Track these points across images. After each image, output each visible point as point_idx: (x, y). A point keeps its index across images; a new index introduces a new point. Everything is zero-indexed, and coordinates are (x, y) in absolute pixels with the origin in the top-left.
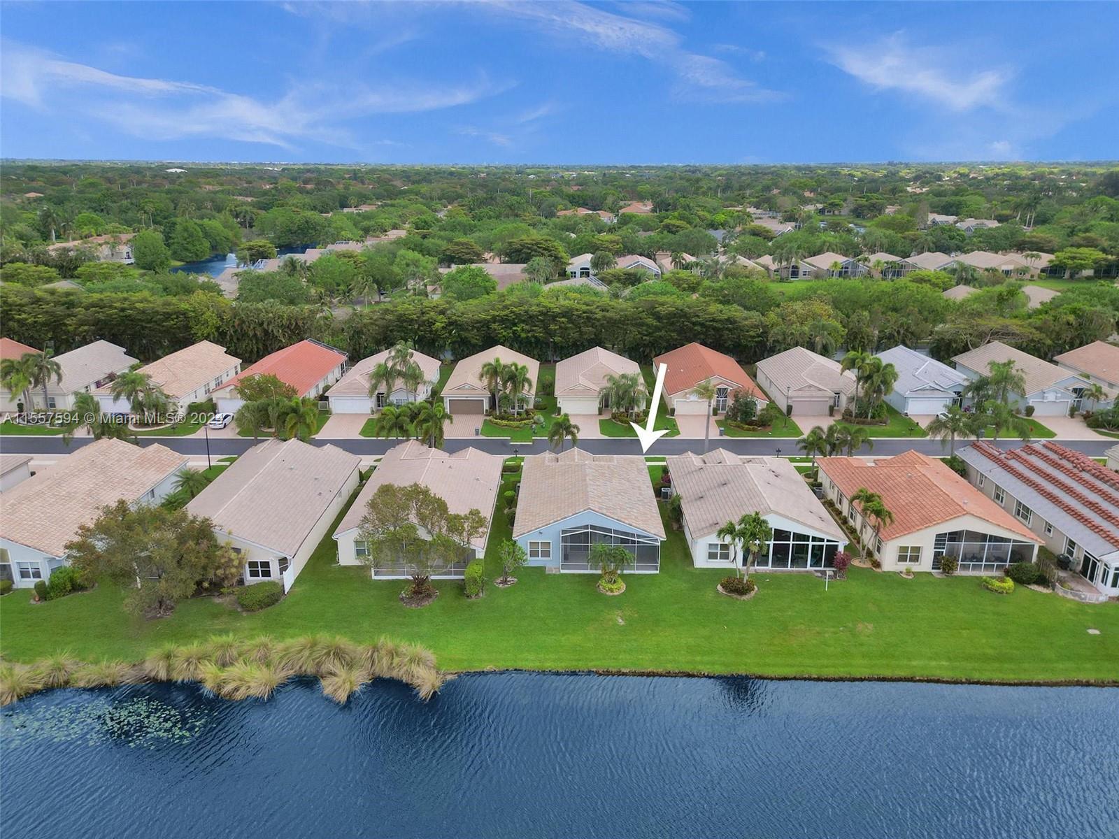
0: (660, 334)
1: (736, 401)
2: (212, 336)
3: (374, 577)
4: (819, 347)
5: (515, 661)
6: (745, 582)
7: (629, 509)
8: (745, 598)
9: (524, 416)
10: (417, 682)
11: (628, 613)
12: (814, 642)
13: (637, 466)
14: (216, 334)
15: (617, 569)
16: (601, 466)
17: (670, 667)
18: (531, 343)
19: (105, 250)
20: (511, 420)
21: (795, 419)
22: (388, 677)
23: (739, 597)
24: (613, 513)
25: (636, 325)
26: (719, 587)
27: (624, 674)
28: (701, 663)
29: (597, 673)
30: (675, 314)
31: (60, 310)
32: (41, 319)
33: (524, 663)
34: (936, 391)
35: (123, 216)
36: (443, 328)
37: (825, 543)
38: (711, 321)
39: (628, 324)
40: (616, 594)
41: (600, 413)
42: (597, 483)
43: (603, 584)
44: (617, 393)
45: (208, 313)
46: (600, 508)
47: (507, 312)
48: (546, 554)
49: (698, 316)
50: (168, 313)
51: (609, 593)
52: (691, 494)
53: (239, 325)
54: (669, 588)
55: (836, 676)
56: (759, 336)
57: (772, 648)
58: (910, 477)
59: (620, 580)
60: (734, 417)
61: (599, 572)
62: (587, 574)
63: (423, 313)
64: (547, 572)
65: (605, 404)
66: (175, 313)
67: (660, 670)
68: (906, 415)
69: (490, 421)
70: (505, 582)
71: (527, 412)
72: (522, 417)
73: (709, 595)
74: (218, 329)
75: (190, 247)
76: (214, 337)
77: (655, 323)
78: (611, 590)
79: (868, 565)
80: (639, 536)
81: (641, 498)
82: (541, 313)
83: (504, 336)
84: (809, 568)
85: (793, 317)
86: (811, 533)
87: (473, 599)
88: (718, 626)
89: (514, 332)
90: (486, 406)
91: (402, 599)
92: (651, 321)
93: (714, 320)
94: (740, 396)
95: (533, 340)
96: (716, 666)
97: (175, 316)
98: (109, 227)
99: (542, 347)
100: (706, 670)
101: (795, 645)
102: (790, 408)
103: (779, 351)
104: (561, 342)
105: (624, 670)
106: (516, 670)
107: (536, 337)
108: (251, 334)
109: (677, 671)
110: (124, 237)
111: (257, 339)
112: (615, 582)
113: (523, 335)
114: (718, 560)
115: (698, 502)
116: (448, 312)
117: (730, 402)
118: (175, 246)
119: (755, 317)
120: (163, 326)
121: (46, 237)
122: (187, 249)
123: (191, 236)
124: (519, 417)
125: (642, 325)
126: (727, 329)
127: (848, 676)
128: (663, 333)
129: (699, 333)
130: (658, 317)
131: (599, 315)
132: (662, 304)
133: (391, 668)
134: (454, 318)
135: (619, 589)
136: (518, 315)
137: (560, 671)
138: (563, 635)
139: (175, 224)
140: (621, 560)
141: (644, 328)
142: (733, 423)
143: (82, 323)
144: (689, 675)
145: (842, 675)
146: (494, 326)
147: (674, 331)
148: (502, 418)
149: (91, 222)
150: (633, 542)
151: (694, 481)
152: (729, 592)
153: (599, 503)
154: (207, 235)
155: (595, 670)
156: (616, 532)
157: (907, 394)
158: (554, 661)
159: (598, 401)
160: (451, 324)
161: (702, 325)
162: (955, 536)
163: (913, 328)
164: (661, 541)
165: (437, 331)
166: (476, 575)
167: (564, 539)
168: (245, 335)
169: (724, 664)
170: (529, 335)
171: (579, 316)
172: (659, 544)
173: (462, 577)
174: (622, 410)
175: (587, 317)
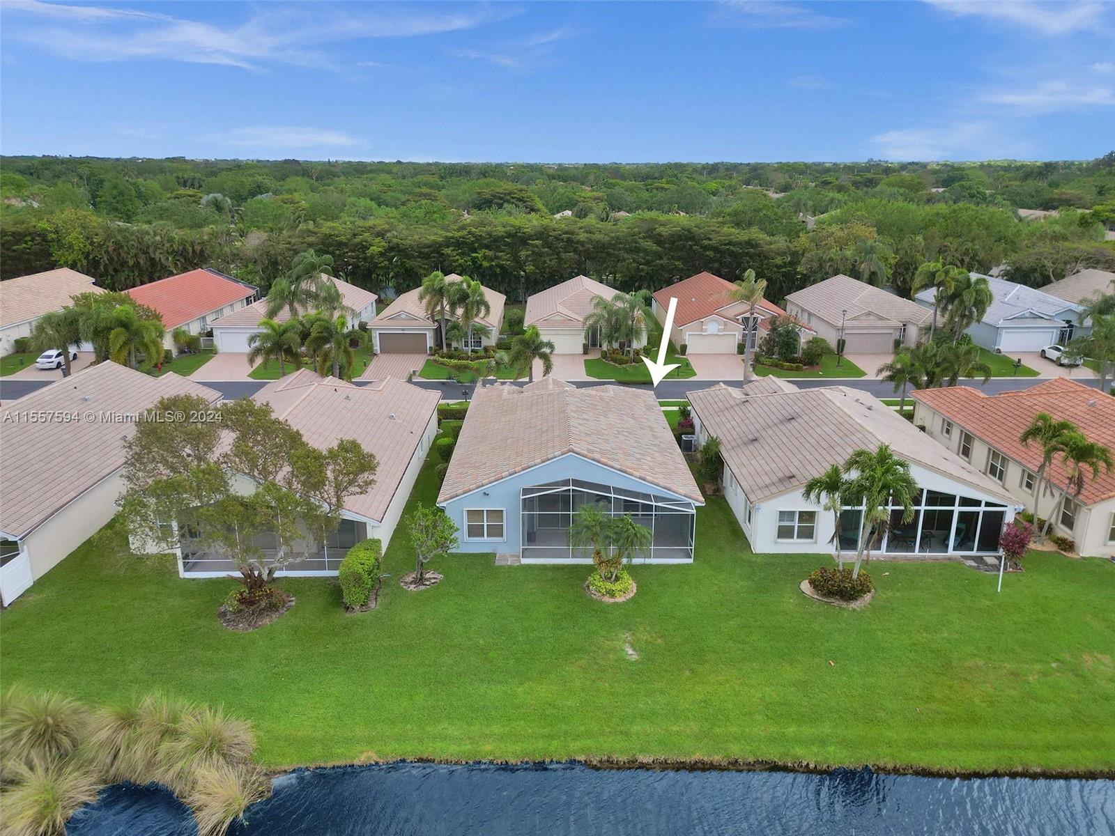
0: (662, 262)
1: (774, 330)
2: (79, 265)
3: (183, 574)
4: (866, 275)
5: (421, 741)
6: (855, 576)
7: (638, 456)
8: (856, 605)
9: (482, 353)
10: (196, 798)
11: (643, 636)
12: (1013, 692)
13: (645, 401)
14: (85, 262)
15: (620, 555)
16: (591, 396)
17: (737, 751)
18: (496, 275)
20: (462, 358)
21: (849, 357)
22: (147, 782)
23: (844, 605)
24: (614, 460)
25: (630, 251)
26: (805, 586)
27: (644, 767)
28: (798, 741)
29: (587, 764)
30: (680, 236)
33: (439, 745)
34: (1039, 320)
35: (56, 181)
36: (382, 254)
37: (982, 509)
38: (725, 244)
39: (620, 249)
40: (620, 599)
41: (586, 352)
42: (585, 416)
43: (597, 583)
44: (609, 321)
45: (74, 234)
46: (589, 450)
47: (465, 232)
48: (496, 531)
49: (709, 239)
50: (19, 234)
51: (607, 599)
52: (736, 436)
53: (114, 250)
54: (715, 588)
55: (1082, 769)
56: (785, 265)
57: (933, 706)
58: (1092, 405)
59: (626, 576)
60: (770, 352)
61: (589, 561)
62: (567, 566)
63: (355, 235)
64: (497, 563)
65: (592, 342)
66: (30, 234)
67: (717, 758)
68: (999, 351)
69: (435, 360)
70: (420, 581)
71: (486, 349)
72: (479, 354)
73: (789, 602)
74: (87, 255)
75: (120, 206)
76: (82, 265)
77: (655, 247)
78: (611, 594)
79: (1049, 547)
80: (657, 499)
81: (657, 442)
82: (509, 235)
83: (460, 265)
84: (951, 552)
85: (831, 241)
86: (959, 491)
87: (357, 614)
88: (817, 660)
89: (474, 260)
90: (430, 342)
91: (223, 614)
92: (649, 244)
93: (730, 243)
94: (777, 323)
95: (498, 270)
96: (831, 749)
97: (29, 238)
98: (34, 188)
99: (510, 280)
100: (810, 757)
101: (976, 700)
102: (841, 344)
103: (815, 282)
104: (534, 273)
105: (643, 758)
106: (420, 760)
107: (502, 267)
108: (131, 263)
109: (751, 760)
111: (140, 270)
112: (617, 579)
113: (486, 264)
114: (795, 540)
115: (751, 447)
116: (388, 235)
117: (763, 333)
119: (781, 242)
120: (14, 251)
122: (116, 209)
123: (121, 194)
124: (474, 355)
125: (637, 250)
126: (747, 254)
127: (1106, 770)
128: (665, 261)
129: (712, 260)
130: (659, 240)
131: (582, 236)
132: (663, 225)
133: (150, 765)
134: (395, 240)
135: (624, 591)
136: (479, 238)
137: (512, 761)
138: (521, 683)
139: (104, 181)
140: (628, 541)
141: (641, 255)
142: (768, 361)
144: (774, 768)
145: (1092, 767)
146: (447, 251)
147: (679, 258)
148: (451, 357)
149: (13, 183)
150: (649, 508)
151: (737, 418)
152: (824, 595)
153: (589, 443)
154: (140, 195)
155: (582, 758)
156: (617, 491)
157: (1001, 323)
158: (502, 738)
159: (583, 334)
160: (391, 249)
161: (715, 249)
163: (981, 255)
164: (697, 508)
165: (372, 257)
166: (359, 569)
167: (528, 504)
168: (124, 264)
169: (843, 743)
170: (494, 263)
171: (557, 239)
172: (694, 511)
173: (335, 573)
174: (616, 345)
175: (568, 238)
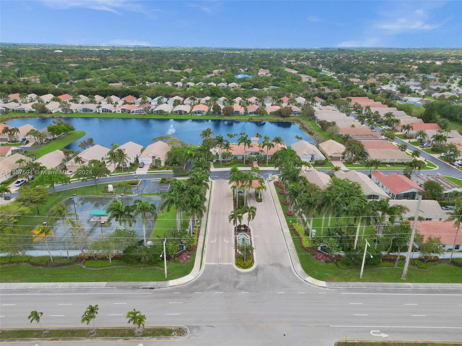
14: (53, 93)
19: (33, 80)
31: (26, 89)
32: (23, 90)
35: (38, 71)
45: (52, 90)
50: (44, 89)
53: (57, 92)
66: (46, 90)
75: (54, 79)
86: (107, 108)
98: (34, 74)
110: (38, 76)
118: (50, 79)
121: (19, 76)
122: (53, 80)
123: (54, 76)
139: (50, 73)
143: (30, 91)
149: (30, 72)
154: (58, 76)
162: (123, 109)
